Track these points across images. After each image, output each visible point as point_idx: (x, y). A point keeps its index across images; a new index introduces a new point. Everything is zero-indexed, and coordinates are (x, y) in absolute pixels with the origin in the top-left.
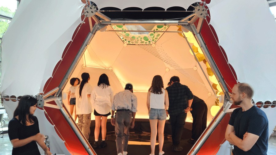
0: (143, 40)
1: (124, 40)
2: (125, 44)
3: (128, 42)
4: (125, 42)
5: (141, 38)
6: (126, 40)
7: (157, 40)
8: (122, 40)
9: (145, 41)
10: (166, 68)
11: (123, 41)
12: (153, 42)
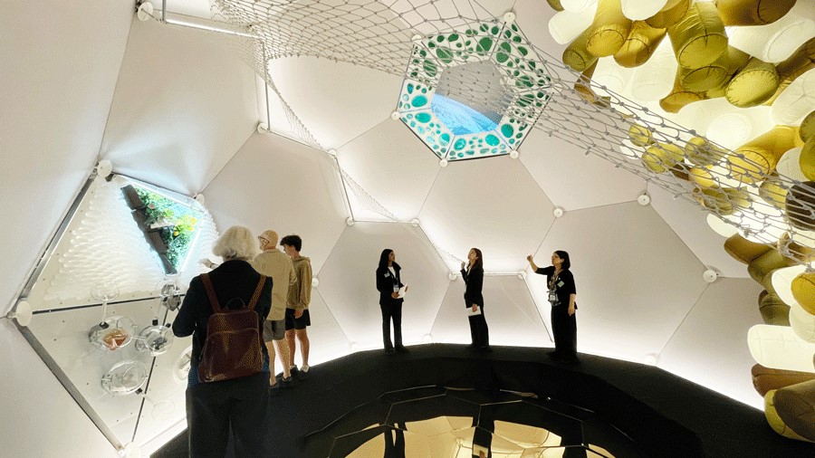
0: (485, 145)
1: (439, 150)
2: (444, 162)
3: (449, 157)
4: (443, 155)
5: (480, 141)
6: (443, 151)
7: (521, 139)
8: (435, 151)
9: (491, 148)
10: (555, 208)
11: (438, 155)
12: (513, 146)
